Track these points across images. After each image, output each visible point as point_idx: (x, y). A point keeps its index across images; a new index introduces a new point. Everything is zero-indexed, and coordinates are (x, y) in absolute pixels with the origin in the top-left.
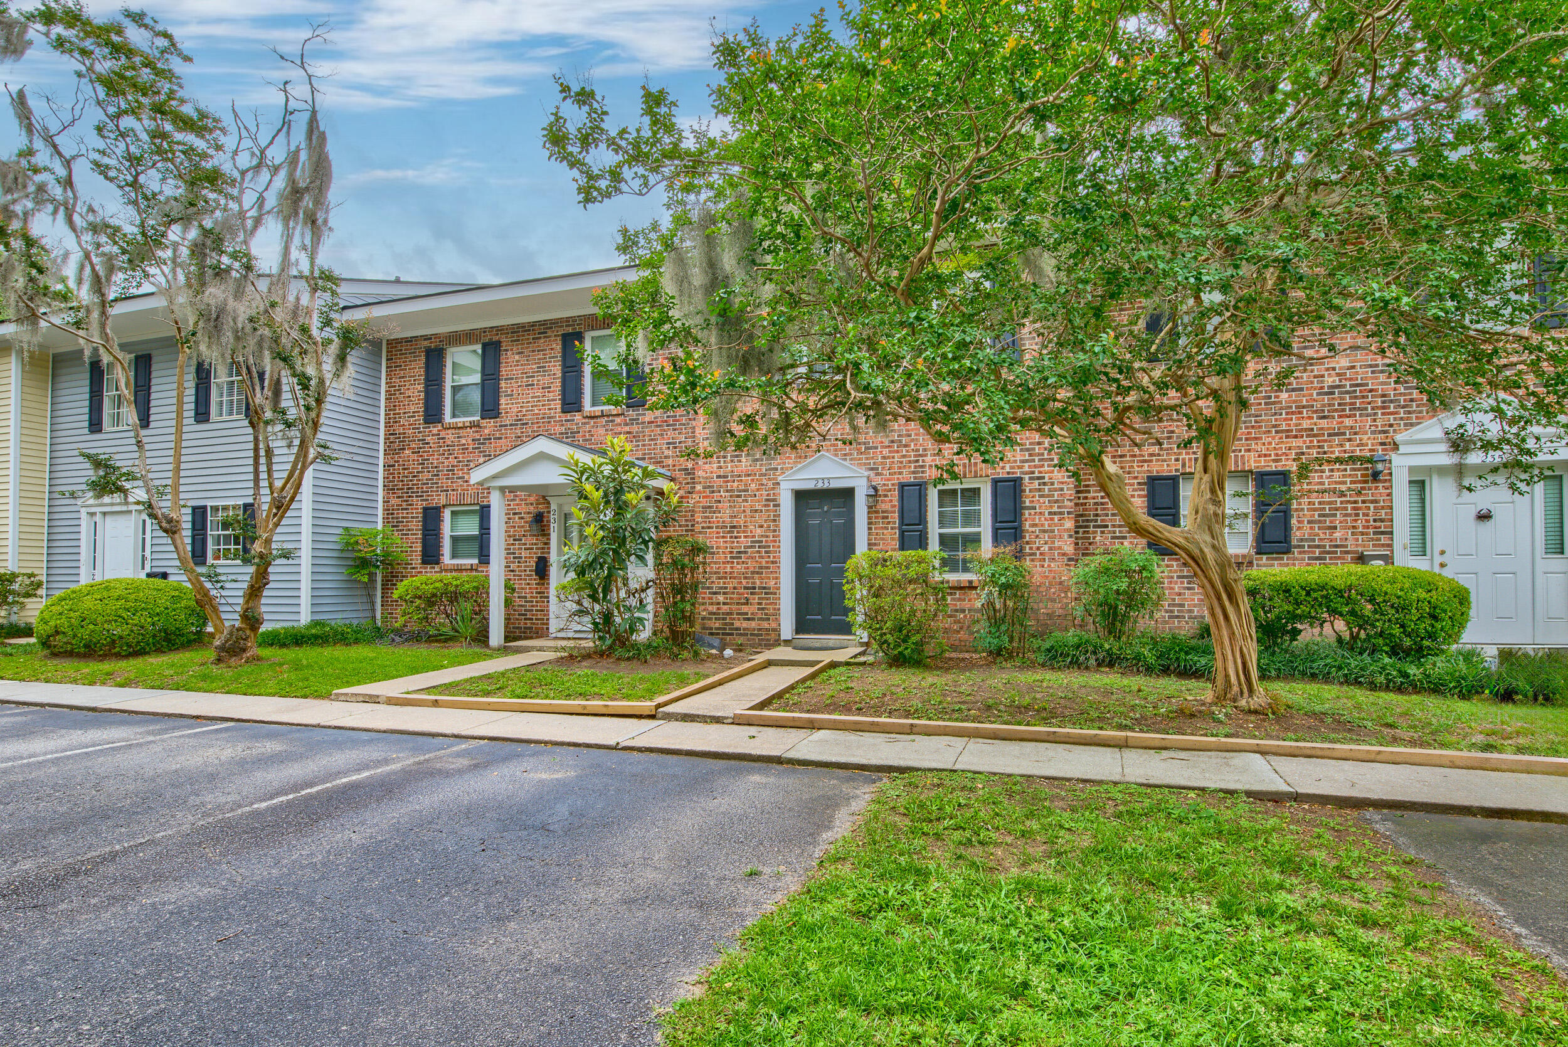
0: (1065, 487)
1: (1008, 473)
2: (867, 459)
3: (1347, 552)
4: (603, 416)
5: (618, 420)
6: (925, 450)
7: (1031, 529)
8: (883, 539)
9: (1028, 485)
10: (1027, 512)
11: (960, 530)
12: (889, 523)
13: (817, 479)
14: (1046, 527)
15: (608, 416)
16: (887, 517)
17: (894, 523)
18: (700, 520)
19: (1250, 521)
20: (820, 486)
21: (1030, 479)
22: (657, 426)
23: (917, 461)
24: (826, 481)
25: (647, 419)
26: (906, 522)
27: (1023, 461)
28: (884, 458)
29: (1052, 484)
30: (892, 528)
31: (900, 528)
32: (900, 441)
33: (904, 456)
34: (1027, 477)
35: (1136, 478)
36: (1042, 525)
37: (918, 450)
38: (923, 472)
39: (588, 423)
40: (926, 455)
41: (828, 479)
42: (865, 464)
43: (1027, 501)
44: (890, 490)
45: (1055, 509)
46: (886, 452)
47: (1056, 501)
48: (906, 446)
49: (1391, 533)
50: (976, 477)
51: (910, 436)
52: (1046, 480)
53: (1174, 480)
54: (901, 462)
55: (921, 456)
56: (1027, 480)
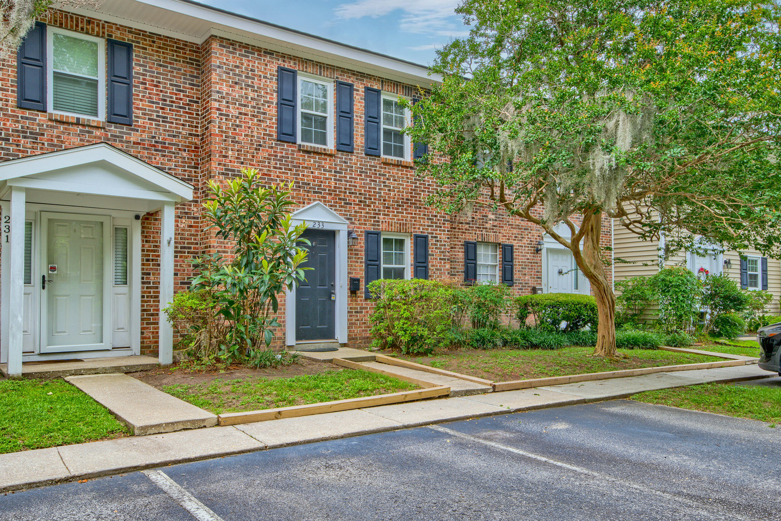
0: (446, 244)
1: (422, 232)
2: (345, 211)
3: (529, 287)
4: (78, 123)
5: (98, 133)
6: (379, 210)
7: (432, 268)
8: (355, 270)
9: (431, 241)
10: (430, 257)
11: (394, 266)
12: (359, 258)
13: (315, 222)
14: (438, 267)
15: (83, 125)
16: (357, 254)
17: (362, 259)
18: (216, 244)
19: (498, 268)
20: (317, 227)
21: (432, 237)
22: (144, 149)
23: (375, 217)
24: (321, 224)
25: (132, 139)
26: (370, 258)
27: (428, 226)
28: (355, 212)
29: (441, 242)
30: (361, 262)
31: (366, 263)
32: (365, 202)
33: (367, 213)
34: (430, 236)
35: (460, 241)
36: (437, 266)
37: (375, 210)
38: (379, 225)
39: (57, 128)
40: (380, 214)
41: (323, 222)
42: (344, 215)
43: (430, 250)
44: (359, 235)
45: (442, 257)
46: (357, 208)
47: (443, 252)
48: (369, 206)
49: (541, 278)
50: (406, 232)
51: (371, 199)
52: (438, 239)
53: (475, 244)
54: (366, 217)
55: (377, 214)
56: (430, 238)
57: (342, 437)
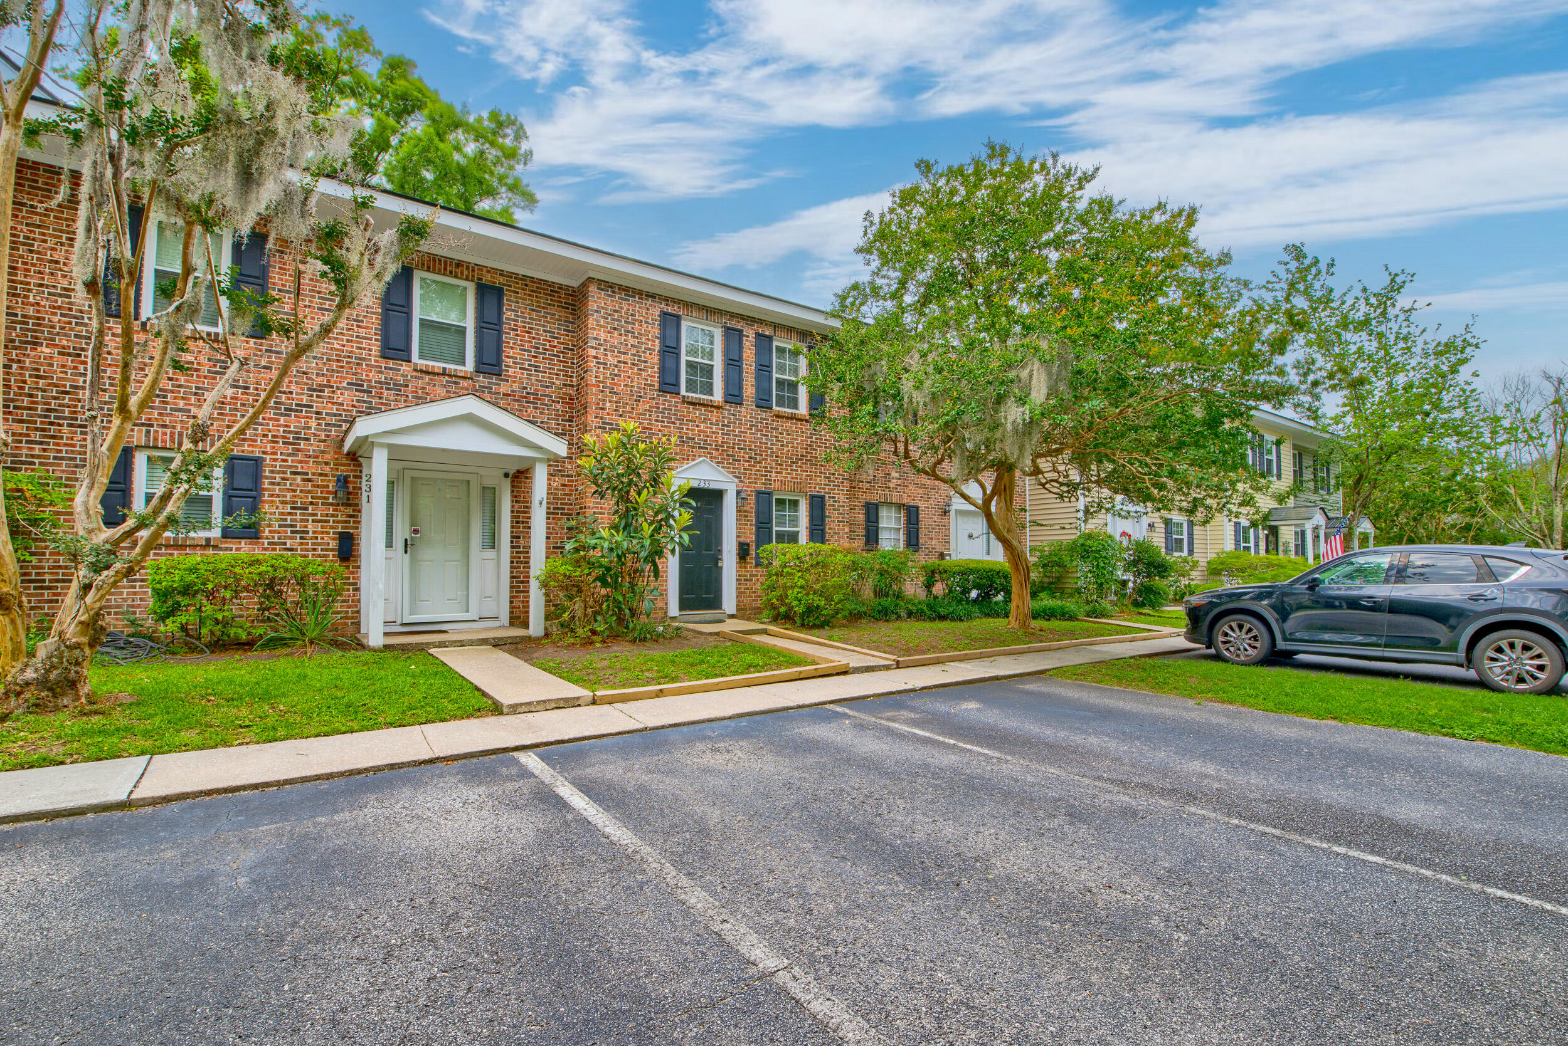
0: (845, 505)
1: (818, 492)
2: (734, 468)
3: (936, 552)
4: (444, 374)
5: (465, 383)
6: (771, 468)
7: (829, 531)
8: (744, 533)
9: (829, 502)
10: (827, 520)
11: (787, 529)
12: (748, 521)
13: (700, 480)
14: (836, 531)
15: (450, 376)
16: (747, 516)
17: (752, 521)
18: (591, 505)
19: (902, 531)
20: (702, 485)
21: (829, 497)
22: (515, 400)
23: (766, 476)
24: (707, 483)
25: (502, 391)
26: (760, 521)
27: (825, 485)
28: (745, 470)
29: (839, 502)
30: (751, 525)
31: (756, 526)
32: (756, 459)
33: (758, 471)
35: (860, 502)
37: (767, 468)
38: (770, 484)
39: (422, 379)
40: (772, 472)
41: (709, 481)
42: (733, 473)
43: (827, 512)
44: (749, 495)
45: (840, 519)
46: (746, 465)
47: (841, 514)
48: (760, 463)
49: (949, 543)
50: (800, 492)
51: (762, 455)
52: (836, 499)
53: (877, 506)
54: (757, 475)
55: (769, 472)
57: (730, 718)
